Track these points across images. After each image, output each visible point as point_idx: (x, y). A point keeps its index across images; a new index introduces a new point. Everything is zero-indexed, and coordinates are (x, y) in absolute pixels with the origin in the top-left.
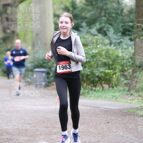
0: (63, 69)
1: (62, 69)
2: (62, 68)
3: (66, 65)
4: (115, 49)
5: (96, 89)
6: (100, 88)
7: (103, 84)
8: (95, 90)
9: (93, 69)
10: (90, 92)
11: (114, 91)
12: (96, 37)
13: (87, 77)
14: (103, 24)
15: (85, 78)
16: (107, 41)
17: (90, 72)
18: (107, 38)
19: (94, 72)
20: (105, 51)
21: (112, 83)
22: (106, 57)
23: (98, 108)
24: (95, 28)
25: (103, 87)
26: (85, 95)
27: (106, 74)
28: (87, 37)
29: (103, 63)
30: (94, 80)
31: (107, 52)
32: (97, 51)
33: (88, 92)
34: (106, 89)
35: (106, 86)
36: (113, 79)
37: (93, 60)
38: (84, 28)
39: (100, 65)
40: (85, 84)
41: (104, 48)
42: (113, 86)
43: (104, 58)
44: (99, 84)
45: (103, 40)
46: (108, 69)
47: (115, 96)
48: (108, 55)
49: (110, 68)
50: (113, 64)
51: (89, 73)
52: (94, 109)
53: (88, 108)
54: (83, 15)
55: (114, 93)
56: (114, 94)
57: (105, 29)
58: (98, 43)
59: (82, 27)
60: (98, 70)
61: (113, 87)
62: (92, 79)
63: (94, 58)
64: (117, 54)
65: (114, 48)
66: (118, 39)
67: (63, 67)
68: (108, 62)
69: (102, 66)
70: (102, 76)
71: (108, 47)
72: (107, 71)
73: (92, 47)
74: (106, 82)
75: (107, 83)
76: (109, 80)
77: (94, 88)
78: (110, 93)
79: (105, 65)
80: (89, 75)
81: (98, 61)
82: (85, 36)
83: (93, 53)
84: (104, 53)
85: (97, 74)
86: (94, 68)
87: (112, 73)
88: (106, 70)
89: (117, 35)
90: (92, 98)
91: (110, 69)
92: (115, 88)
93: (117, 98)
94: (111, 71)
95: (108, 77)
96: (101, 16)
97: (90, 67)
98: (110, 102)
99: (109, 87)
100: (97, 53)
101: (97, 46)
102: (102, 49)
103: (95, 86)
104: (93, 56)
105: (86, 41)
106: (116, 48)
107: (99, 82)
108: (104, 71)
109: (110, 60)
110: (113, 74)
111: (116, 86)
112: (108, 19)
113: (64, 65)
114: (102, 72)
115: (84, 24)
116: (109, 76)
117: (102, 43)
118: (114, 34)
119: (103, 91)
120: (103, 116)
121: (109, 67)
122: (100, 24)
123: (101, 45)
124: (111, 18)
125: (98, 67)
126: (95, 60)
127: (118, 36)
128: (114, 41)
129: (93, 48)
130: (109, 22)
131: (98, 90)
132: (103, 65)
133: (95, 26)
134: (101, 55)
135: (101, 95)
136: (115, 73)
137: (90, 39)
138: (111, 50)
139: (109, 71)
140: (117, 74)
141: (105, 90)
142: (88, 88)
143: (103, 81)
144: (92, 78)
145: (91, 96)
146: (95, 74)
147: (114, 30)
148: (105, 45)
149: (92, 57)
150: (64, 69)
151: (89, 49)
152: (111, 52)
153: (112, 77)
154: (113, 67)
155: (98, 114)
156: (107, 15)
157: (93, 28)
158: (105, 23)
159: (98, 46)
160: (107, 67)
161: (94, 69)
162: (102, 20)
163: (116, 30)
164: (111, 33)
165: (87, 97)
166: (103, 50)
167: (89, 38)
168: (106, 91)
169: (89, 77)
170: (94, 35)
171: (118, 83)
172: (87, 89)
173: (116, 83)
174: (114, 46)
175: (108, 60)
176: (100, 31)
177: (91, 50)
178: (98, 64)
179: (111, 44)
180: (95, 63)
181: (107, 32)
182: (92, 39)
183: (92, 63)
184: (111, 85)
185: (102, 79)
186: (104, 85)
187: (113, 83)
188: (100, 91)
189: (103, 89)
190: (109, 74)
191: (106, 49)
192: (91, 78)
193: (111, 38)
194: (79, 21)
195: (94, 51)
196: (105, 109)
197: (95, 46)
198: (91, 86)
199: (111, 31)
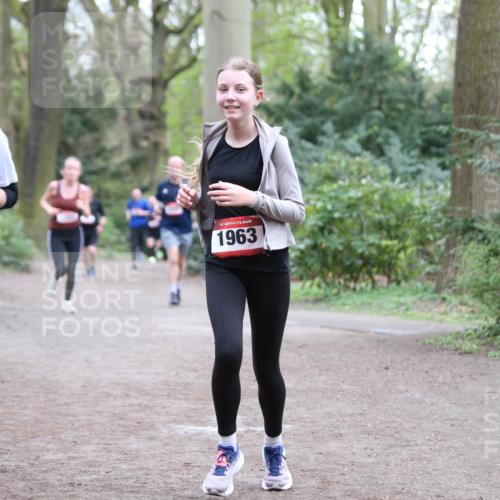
0: (231, 241)
1: (229, 243)
2: (228, 238)
3: (243, 231)
4: (403, 189)
5: (358, 287)
6: (367, 285)
7: (373, 274)
8: (354, 289)
9: (349, 237)
10: (343, 294)
11: (400, 292)
12: (358, 159)
13: (335, 257)
14: (376, 128)
15: (330, 260)
16: (384, 169)
17: (341, 244)
18: (384, 162)
19: (353, 244)
20: (380, 192)
21: (396, 273)
22: (382, 207)
23: (362, 332)
24: (356, 137)
25: (374, 282)
26: (329, 301)
27: (382, 250)
28: (335, 158)
29: (374, 222)
30: (352, 265)
31: (385, 195)
32: (360, 194)
33: (337, 294)
34: (382, 286)
35: (382, 280)
36: (399, 263)
37: (351, 216)
38: (328, 137)
39: (368, 227)
40: (330, 274)
41: (377, 185)
42: (400, 278)
43: (376, 211)
44: (363, 275)
45: (375, 166)
46: (386, 238)
47: (402, 304)
48: (386, 204)
49: (393, 234)
50: (398, 226)
51: (340, 248)
52: (351, 336)
53: (338, 332)
54: (327, 104)
55: (400, 296)
56: (402, 299)
57: (380, 140)
58: (363, 173)
59: (323, 133)
60: (362, 240)
61: (399, 283)
62: (348, 263)
63: (352, 211)
64: (408, 200)
65: (403, 186)
66: (411, 165)
67: (230, 235)
68: (388, 220)
69: (372, 229)
70: (371, 254)
71: (388, 183)
72: (384, 243)
73: (347, 182)
74: (381, 270)
75: (384, 273)
76: (390, 264)
77: (352, 285)
78: (391, 297)
79: (380, 227)
80: (340, 252)
81: (363, 219)
82: (330, 157)
83: (350, 198)
84: (376, 197)
85: (360, 251)
86: (353, 235)
87: (396, 248)
88: (381, 240)
89: (408, 153)
90: (347, 307)
91: (391, 238)
92: (403, 284)
93: (407, 310)
94: (395, 242)
95: (386, 257)
96: (371, 109)
97: (343, 232)
98: (391, 319)
99: (390, 281)
100: (359, 199)
101: (359, 180)
102: (372, 189)
103: (356, 280)
104: (351, 206)
105: (334, 169)
106: (408, 187)
107: (364, 270)
108: (377, 241)
109: (392, 214)
110: (399, 251)
111: (406, 278)
112: (387, 116)
113: (235, 230)
114: (371, 245)
115: (328, 127)
116: (389, 254)
117: (372, 175)
118: (402, 153)
119: (376, 292)
120: (375, 352)
121: (389, 232)
122: (368, 127)
123: (369, 178)
124: (394, 114)
125: (361, 231)
126: (355, 214)
127: (412, 157)
128: (401, 169)
129: (349, 186)
130: (389, 123)
131: (361, 289)
132: (374, 226)
133: (356, 132)
134: (370, 204)
135: (369, 301)
136: (404, 248)
137: (343, 164)
138: (394, 190)
139: (389, 243)
140: (409, 250)
141: (378, 290)
142: (337, 283)
143: (373, 266)
144: (348, 259)
145: (344, 304)
146: (355, 251)
147: (402, 141)
148: (380, 179)
149: (348, 207)
150: (233, 243)
151: (340, 187)
152: (394, 196)
153: (396, 258)
154: (398, 233)
155: (361, 348)
156: (384, 106)
157: (352, 137)
158: (381, 125)
159: (364, 181)
160: (385, 234)
161: (353, 238)
162: (373, 117)
163: (406, 141)
164: (395, 149)
165: (333, 305)
166: (375, 191)
167: (341, 161)
168: (383, 291)
169: (339, 257)
170: (354, 155)
171: (412, 272)
172: (334, 287)
173: (407, 273)
174: (401, 182)
175: (388, 217)
176: (367, 144)
177: (346, 192)
178: (362, 226)
179: (393, 176)
180: (355, 222)
181: (386, 147)
182: (348, 164)
183: (349, 222)
184: (393, 277)
185: (372, 262)
186: (377, 277)
187: (400, 272)
188: (366, 292)
189: (373, 287)
190: (388, 250)
191: (382, 189)
192: (344, 259)
193: (394, 161)
194: (317, 120)
195: (354, 194)
196: (378, 336)
197: (355, 181)
198: (345, 280)
199: (395, 145)
